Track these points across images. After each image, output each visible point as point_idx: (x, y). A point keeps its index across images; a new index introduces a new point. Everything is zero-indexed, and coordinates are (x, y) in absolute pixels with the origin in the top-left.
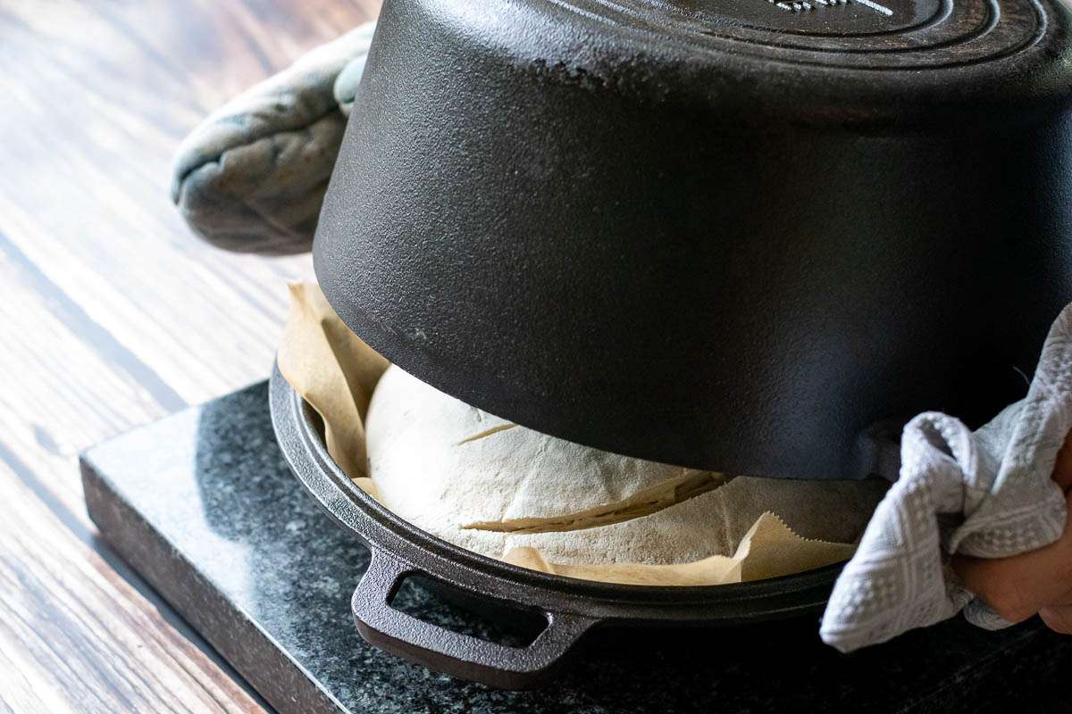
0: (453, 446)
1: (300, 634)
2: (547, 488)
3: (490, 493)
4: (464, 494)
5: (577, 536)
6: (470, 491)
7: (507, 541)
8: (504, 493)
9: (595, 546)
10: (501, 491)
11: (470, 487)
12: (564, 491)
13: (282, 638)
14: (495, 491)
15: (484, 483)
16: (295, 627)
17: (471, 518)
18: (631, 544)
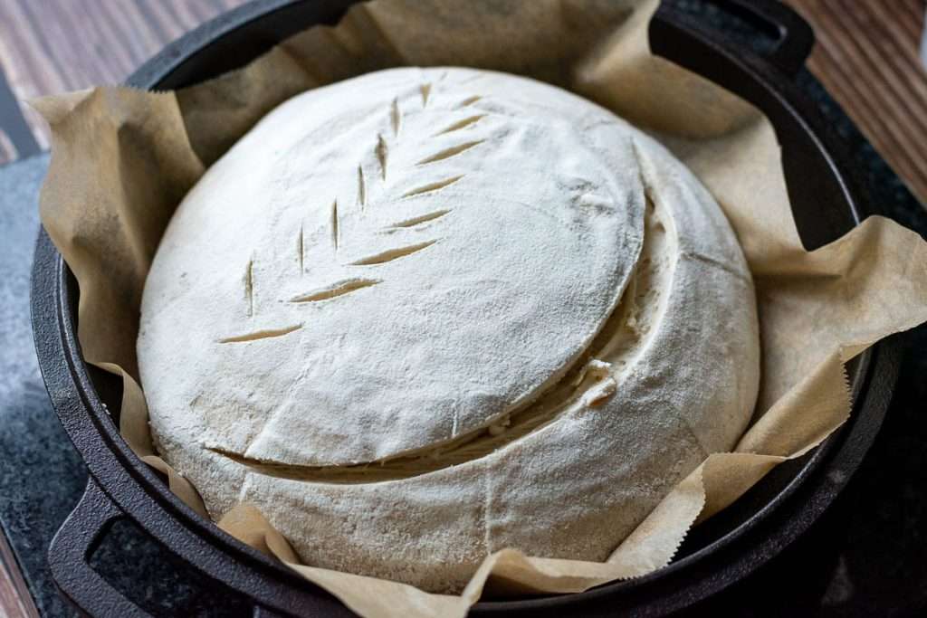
0: (216, 341)
1: (30, 515)
2: (299, 426)
3: (240, 416)
4: (214, 408)
5: (319, 491)
6: (220, 406)
7: (247, 476)
8: (253, 421)
9: (337, 507)
10: (251, 417)
11: (221, 402)
12: (315, 435)
13: (10, 517)
14: (245, 414)
15: (235, 401)
16: (27, 504)
17: (215, 440)
18: (376, 513)
